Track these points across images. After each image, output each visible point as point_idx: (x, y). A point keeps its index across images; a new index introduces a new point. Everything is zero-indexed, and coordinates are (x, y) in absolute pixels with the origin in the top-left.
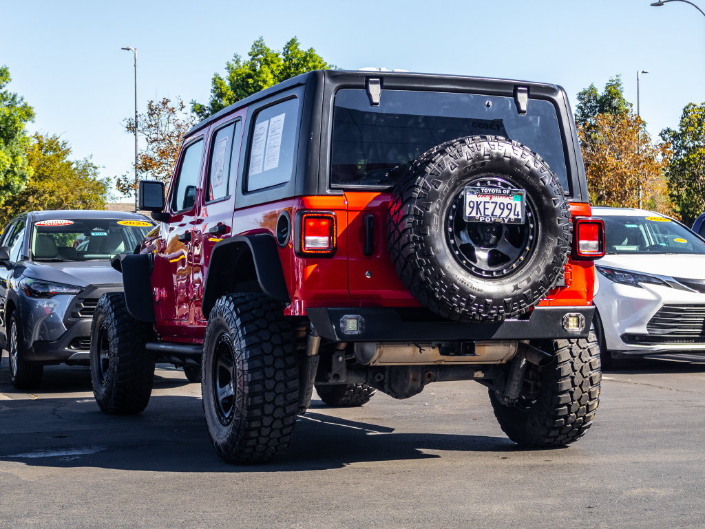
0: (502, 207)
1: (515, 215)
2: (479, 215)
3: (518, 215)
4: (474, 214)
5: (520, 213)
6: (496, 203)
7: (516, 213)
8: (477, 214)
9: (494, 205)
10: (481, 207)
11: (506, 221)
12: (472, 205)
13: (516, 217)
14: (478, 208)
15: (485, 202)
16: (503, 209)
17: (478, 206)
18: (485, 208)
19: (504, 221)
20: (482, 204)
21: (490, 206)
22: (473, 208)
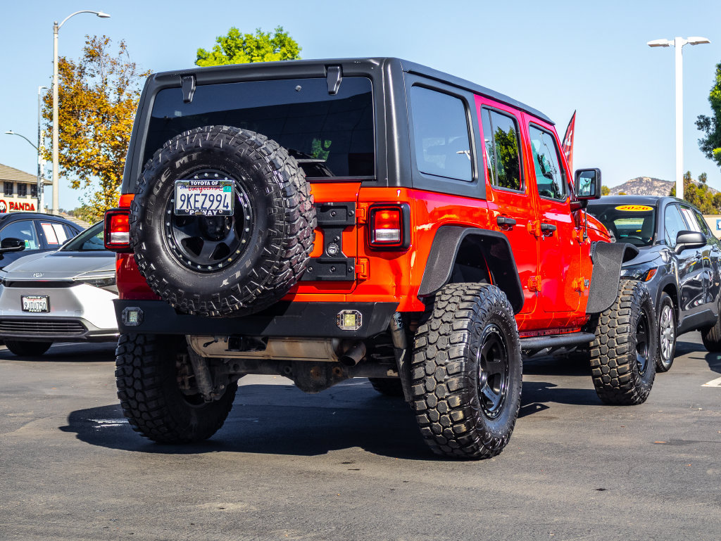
0: (212, 199)
1: (224, 206)
2: (189, 208)
3: (227, 207)
4: (184, 208)
5: (230, 205)
6: (206, 195)
7: (225, 205)
8: (187, 208)
9: (204, 197)
10: (192, 200)
11: (215, 213)
12: (183, 198)
13: (225, 209)
14: (189, 201)
15: (195, 195)
16: (213, 201)
17: (189, 199)
18: (195, 201)
19: (213, 213)
20: (193, 196)
21: (201, 199)
22: (184, 201)
